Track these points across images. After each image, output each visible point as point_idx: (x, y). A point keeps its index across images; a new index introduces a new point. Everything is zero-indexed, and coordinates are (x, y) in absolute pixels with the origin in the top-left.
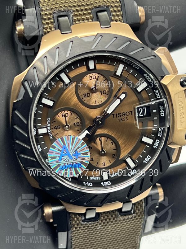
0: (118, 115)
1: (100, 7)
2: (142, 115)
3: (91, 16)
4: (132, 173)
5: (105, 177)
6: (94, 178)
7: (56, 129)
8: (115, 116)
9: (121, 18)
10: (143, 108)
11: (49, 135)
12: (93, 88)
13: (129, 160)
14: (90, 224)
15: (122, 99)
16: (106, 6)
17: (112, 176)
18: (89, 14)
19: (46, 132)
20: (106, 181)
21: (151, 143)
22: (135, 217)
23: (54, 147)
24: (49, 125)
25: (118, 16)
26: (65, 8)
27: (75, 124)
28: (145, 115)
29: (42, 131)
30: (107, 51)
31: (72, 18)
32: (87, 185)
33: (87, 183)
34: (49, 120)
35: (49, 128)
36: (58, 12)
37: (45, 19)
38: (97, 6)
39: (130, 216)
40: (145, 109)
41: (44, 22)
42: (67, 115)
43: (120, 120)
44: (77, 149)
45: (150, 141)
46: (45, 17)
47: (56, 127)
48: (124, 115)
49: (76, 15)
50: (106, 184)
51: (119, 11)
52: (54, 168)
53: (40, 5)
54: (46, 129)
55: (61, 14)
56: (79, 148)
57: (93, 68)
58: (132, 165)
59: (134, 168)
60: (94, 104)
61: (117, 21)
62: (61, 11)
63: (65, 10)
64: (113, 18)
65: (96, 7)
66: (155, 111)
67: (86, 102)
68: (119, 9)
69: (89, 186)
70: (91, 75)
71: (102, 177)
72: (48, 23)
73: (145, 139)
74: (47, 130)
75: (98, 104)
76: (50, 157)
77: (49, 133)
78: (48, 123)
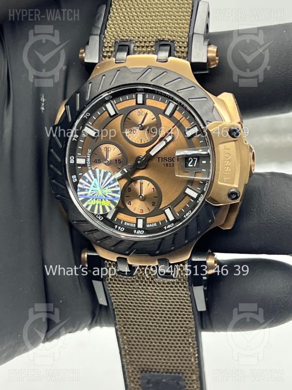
0: (163, 160)
1: (163, 40)
2: (192, 166)
3: (154, 50)
4: (169, 226)
5: (140, 225)
6: (128, 224)
7: (96, 162)
8: (160, 159)
9: (185, 55)
10: (194, 158)
11: (87, 166)
12: (139, 125)
13: (168, 211)
14: (125, 278)
15: (168, 141)
16: (171, 40)
17: (148, 226)
18: (152, 47)
19: (84, 163)
20: (140, 229)
21: (195, 197)
22: (178, 283)
23: (85, 179)
24: (89, 157)
25: (183, 52)
26: (127, 38)
27: (116, 160)
28: (195, 165)
29: (81, 161)
30: (153, 85)
31: (133, 50)
32: (117, 228)
33: (119, 227)
34: (90, 151)
35: (89, 160)
36: (120, 41)
37: (106, 47)
38: (162, 39)
39: (171, 280)
40: (195, 160)
41: (104, 50)
42: (109, 149)
43: (165, 165)
44: (107, 185)
45: (195, 195)
46: (106, 45)
47: (96, 160)
48: (170, 161)
49: (138, 47)
50: (139, 232)
51: (185, 47)
52: (82, 201)
53: (106, 33)
54: (84, 160)
55: (123, 43)
56: (110, 184)
57: (142, 103)
58: (171, 218)
59: (173, 222)
60: (139, 143)
61: (180, 58)
62: (122, 40)
63: (127, 40)
64: (176, 54)
65: (160, 41)
66: (204, 162)
67: (130, 139)
68: (186, 46)
69: (120, 230)
70: (139, 110)
71: (137, 224)
72: (108, 52)
73: (188, 191)
74: (86, 161)
75: (143, 143)
76: (80, 188)
77: (88, 165)
78: (88, 154)
